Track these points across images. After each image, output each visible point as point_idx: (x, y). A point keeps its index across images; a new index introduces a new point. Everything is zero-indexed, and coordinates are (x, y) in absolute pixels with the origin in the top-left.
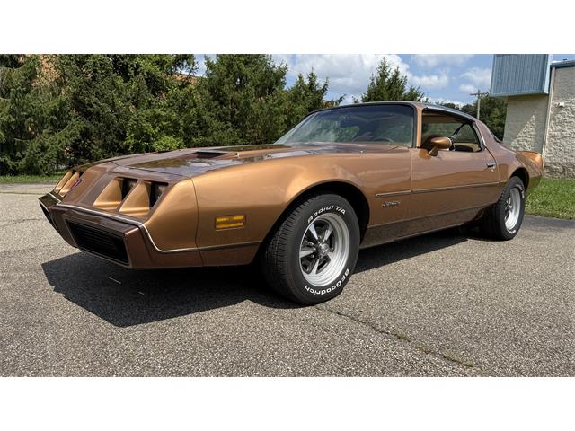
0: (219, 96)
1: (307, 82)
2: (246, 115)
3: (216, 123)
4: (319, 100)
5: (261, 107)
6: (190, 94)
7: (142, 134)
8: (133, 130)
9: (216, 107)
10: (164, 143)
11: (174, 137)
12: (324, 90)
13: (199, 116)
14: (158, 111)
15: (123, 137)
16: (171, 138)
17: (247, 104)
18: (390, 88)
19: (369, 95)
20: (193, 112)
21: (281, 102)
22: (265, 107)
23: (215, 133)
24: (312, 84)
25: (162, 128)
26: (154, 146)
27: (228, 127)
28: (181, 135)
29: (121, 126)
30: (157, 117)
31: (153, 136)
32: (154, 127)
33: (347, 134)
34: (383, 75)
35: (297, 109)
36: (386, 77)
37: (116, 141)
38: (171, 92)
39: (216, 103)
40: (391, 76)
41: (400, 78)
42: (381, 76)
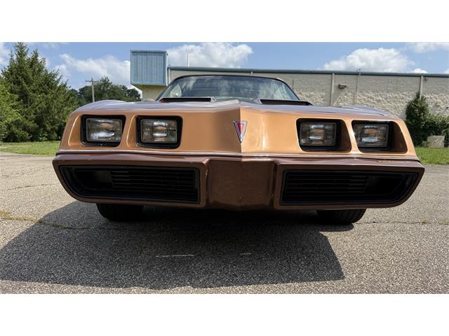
34: (22, 54)
36: (24, 55)
40: (29, 56)
41: (39, 58)
42: (19, 54)
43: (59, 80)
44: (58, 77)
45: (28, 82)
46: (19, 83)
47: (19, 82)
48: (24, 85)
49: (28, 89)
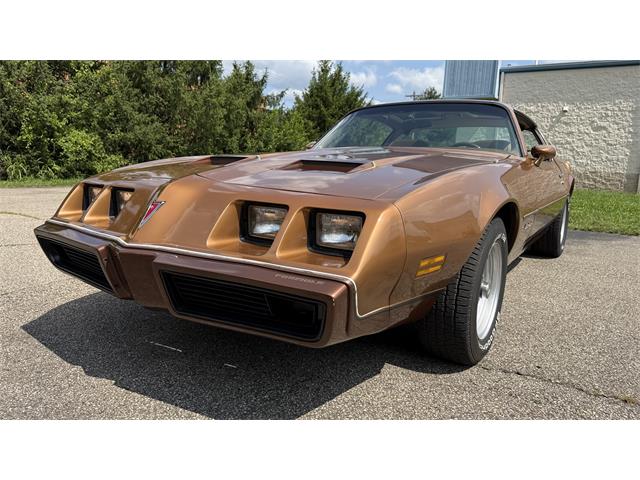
0: (141, 82)
1: (243, 71)
2: (175, 107)
3: (137, 116)
4: (259, 93)
5: (194, 97)
6: (106, 79)
7: (44, 126)
8: (31, 122)
9: (136, 95)
10: (74, 140)
11: (87, 132)
12: (263, 82)
13: (117, 105)
14: (66, 98)
15: (15, 130)
16: (83, 133)
17: (177, 93)
18: (333, 85)
19: (311, 91)
20: (109, 100)
21: (219, 94)
22: (199, 97)
23: (137, 127)
24: (249, 74)
25: (70, 121)
26: (59, 143)
27: (153, 121)
28: (95, 129)
29: (14, 117)
30: (63, 105)
31: (59, 129)
32: (60, 119)
33: (291, 134)
34: (325, 70)
35: (236, 102)
36: (327, 71)
37: (6, 135)
38: (79, 74)
39: (137, 91)
40: (333, 71)
41: (343, 74)
42: (323, 70)
43: (362, 99)
44: (362, 96)
45: (327, 105)
46: (317, 107)
47: (317, 105)
48: (323, 109)
49: (326, 113)
